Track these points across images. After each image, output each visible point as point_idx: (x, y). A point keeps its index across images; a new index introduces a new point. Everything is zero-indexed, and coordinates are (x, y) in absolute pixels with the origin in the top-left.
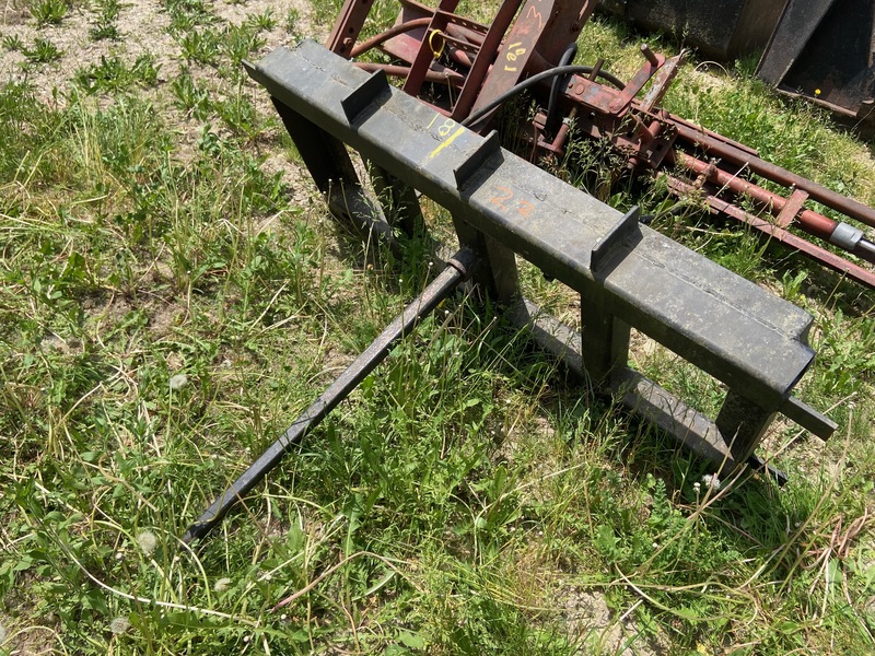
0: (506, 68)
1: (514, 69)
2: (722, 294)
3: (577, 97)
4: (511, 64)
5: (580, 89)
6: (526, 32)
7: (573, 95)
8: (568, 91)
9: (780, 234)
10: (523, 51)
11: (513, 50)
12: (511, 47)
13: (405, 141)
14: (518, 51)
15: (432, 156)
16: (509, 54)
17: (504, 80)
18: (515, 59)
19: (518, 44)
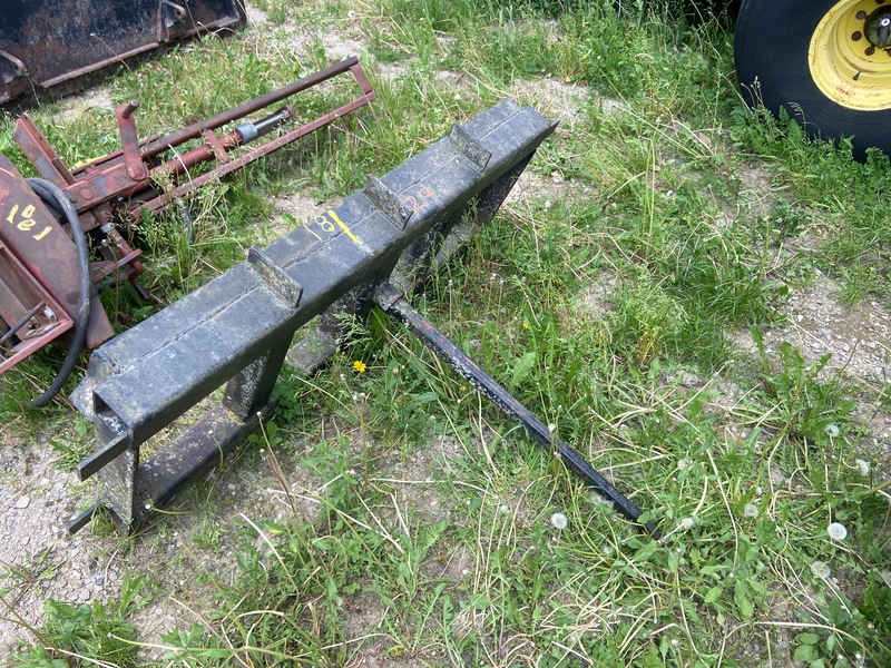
0: (38, 238)
1: (48, 230)
3: (94, 201)
4: (36, 230)
5: (86, 194)
6: (6, 193)
7: (88, 204)
10: (31, 208)
11: (18, 218)
12: (10, 219)
13: (334, 260)
14: (24, 214)
15: (360, 243)
16: (19, 226)
17: (53, 248)
18: (33, 223)
19: (15, 209)
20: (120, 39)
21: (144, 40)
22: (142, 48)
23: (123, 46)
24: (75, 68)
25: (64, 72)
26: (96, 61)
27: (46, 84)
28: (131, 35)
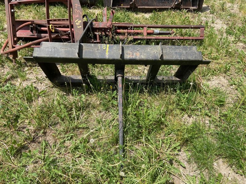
0: (78, 27)
1: (81, 27)
2: (182, 50)
3: (97, 27)
4: (79, 26)
5: (97, 25)
6: (78, 16)
7: (96, 27)
8: (94, 26)
9: (146, 37)
10: (80, 21)
11: (77, 22)
12: (76, 21)
13: (97, 54)
14: (78, 22)
15: (107, 54)
16: (76, 23)
17: (80, 30)
18: (79, 24)
19: (78, 20)
20: (162, 3)
21: (168, 5)
22: (166, 7)
23: (162, 5)
24: (147, 6)
25: (145, 6)
26: (153, 6)
27: (139, 7)
28: (165, 3)
